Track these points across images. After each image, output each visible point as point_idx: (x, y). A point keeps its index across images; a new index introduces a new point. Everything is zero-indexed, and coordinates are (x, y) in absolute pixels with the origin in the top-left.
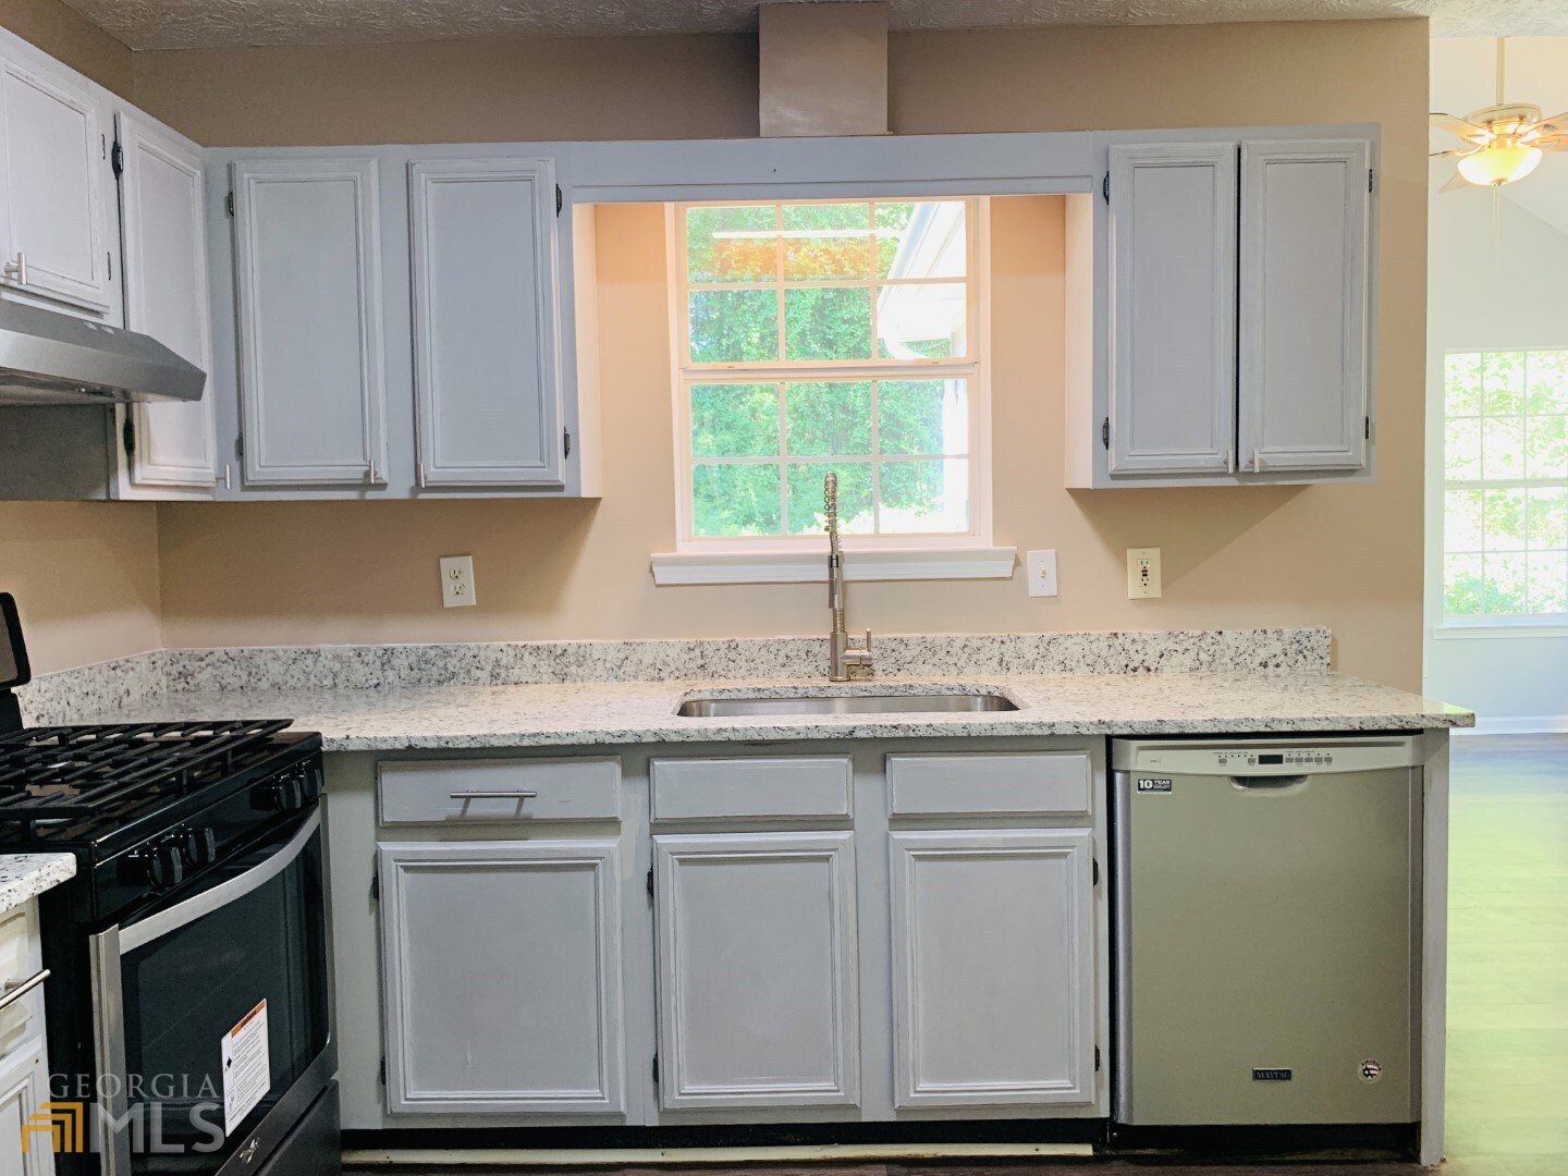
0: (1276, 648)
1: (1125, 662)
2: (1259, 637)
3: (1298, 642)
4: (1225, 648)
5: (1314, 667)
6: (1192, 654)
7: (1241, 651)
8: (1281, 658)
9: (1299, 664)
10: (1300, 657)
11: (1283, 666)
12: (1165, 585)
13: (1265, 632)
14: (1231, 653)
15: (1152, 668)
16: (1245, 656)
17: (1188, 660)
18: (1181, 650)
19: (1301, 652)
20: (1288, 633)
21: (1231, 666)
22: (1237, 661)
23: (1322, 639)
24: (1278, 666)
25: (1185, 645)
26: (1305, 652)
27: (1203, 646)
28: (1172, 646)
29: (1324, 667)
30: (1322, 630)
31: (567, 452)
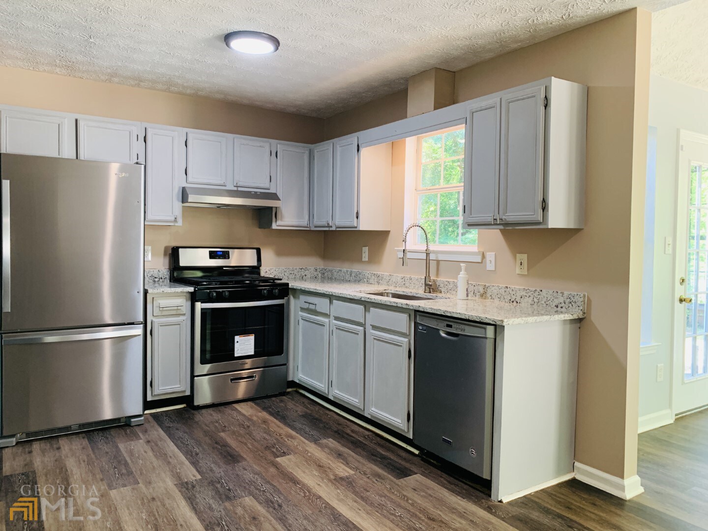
0: (561, 300)
1: (510, 298)
2: (555, 294)
3: (570, 298)
4: (543, 297)
5: (576, 310)
6: (531, 298)
7: (548, 299)
8: (563, 305)
9: (570, 308)
10: (570, 305)
11: (564, 308)
12: (528, 270)
13: (557, 292)
14: (545, 300)
15: (518, 302)
16: (550, 301)
17: (530, 300)
18: (528, 296)
19: (571, 303)
20: (566, 293)
21: (545, 305)
22: (547, 303)
23: (579, 298)
24: (562, 307)
25: (530, 294)
26: (573, 303)
27: (536, 295)
28: (525, 294)
29: (580, 311)
30: (579, 294)
31: (357, 218)
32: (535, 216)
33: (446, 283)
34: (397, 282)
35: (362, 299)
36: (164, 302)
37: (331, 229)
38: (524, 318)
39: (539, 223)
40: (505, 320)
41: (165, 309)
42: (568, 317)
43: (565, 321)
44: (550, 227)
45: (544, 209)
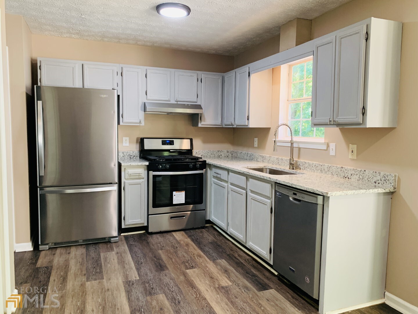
0: (379, 178)
1: (344, 175)
2: (374, 174)
3: (385, 177)
4: (366, 175)
5: (389, 186)
6: (358, 176)
7: (370, 177)
8: (380, 181)
9: (384, 184)
10: (385, 182)
11: (380, 184)
12: (357, 156)
13: (376, 172)
14: (367, 177)
15: (349, 178)
16: (371, 179)
17: (357, 177)
18: (356, 174)
19: (385, 180)
20: (382, 174)
21: (367, 181)
22: (369, 180)
23: (391, 177)
24: (379, 183)
25: (357, 173)
26: (386, 181)
27: (361, 174)
28: (354, 173)
29: (391, 186)
30: (391, 174)
31: (248, 119)
32: (357, 119)
33: (304, 163)
34: (274, 161)
35: (245, 173)
36: (131, 171)
37: (234, 127)
38: (344, 192)
39: (360, 124)
40: (329, 193)
41: (131, 175)
42: (381, 191)
43: (379, 194)
44: (368, 127)
45: (363, 114)
